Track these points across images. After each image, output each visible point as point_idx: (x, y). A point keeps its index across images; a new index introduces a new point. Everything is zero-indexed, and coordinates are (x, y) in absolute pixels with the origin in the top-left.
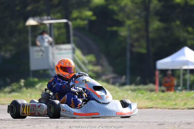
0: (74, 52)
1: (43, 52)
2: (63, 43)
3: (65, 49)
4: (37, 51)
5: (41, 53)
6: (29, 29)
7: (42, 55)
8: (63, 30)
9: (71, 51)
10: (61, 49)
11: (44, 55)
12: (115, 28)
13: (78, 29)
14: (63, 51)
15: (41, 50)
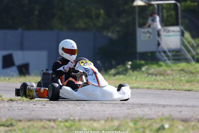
0: (182, 34)
1: (150, 33)
2: (173, 25)
3: (173, 31)
4: (144, 32)
5: (148, 35)
7: (149, 37)
8: (173, 12)
9: (179, 33)
10: (169, 31)
11: (151, 36)
14: (172, 33)
15: (148, 32)
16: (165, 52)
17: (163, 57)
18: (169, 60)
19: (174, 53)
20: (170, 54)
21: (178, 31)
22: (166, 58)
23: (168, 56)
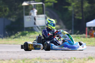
0: (46, 18)
2: (41, 14)
3: (42, 17)
4: (28, 18)
5: (29, 19)
6: (24, 7)
7: (30, 20)
8: (41, 8)
9: (44, 18)
10: (39, 17)
12: (66, 7)
13: (48, 7)
14: (41, 18)
15: (30, 18)
16: (38, 27)
17: (37, 29)
18: (40, 30)
19: (42, 28)
20: (40, 28)
21: (43, 17)
22: (38, 30)
23: (39, 29)
